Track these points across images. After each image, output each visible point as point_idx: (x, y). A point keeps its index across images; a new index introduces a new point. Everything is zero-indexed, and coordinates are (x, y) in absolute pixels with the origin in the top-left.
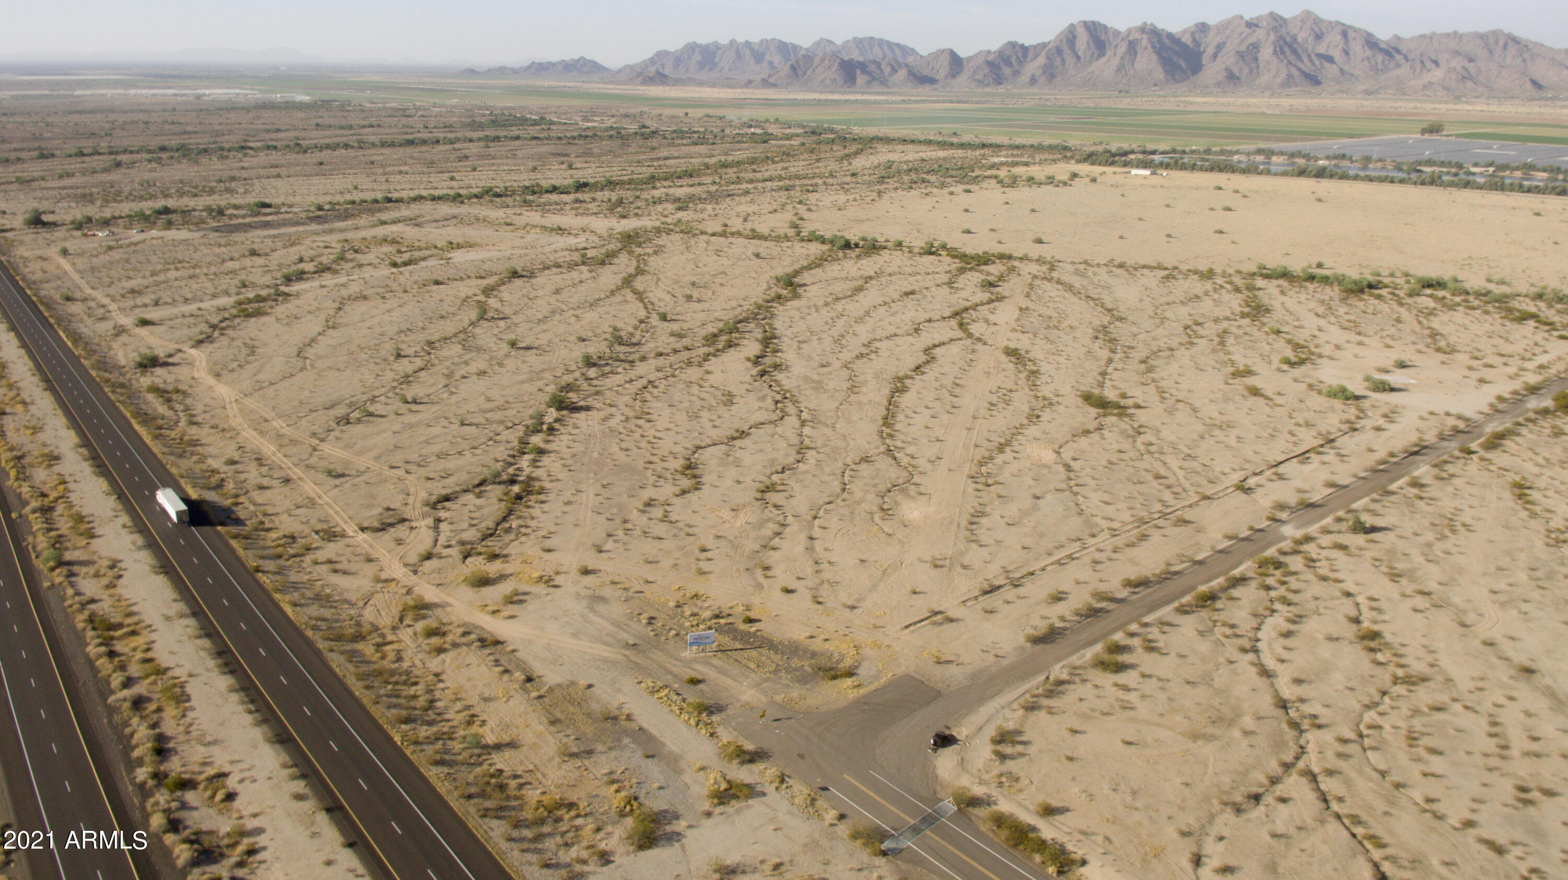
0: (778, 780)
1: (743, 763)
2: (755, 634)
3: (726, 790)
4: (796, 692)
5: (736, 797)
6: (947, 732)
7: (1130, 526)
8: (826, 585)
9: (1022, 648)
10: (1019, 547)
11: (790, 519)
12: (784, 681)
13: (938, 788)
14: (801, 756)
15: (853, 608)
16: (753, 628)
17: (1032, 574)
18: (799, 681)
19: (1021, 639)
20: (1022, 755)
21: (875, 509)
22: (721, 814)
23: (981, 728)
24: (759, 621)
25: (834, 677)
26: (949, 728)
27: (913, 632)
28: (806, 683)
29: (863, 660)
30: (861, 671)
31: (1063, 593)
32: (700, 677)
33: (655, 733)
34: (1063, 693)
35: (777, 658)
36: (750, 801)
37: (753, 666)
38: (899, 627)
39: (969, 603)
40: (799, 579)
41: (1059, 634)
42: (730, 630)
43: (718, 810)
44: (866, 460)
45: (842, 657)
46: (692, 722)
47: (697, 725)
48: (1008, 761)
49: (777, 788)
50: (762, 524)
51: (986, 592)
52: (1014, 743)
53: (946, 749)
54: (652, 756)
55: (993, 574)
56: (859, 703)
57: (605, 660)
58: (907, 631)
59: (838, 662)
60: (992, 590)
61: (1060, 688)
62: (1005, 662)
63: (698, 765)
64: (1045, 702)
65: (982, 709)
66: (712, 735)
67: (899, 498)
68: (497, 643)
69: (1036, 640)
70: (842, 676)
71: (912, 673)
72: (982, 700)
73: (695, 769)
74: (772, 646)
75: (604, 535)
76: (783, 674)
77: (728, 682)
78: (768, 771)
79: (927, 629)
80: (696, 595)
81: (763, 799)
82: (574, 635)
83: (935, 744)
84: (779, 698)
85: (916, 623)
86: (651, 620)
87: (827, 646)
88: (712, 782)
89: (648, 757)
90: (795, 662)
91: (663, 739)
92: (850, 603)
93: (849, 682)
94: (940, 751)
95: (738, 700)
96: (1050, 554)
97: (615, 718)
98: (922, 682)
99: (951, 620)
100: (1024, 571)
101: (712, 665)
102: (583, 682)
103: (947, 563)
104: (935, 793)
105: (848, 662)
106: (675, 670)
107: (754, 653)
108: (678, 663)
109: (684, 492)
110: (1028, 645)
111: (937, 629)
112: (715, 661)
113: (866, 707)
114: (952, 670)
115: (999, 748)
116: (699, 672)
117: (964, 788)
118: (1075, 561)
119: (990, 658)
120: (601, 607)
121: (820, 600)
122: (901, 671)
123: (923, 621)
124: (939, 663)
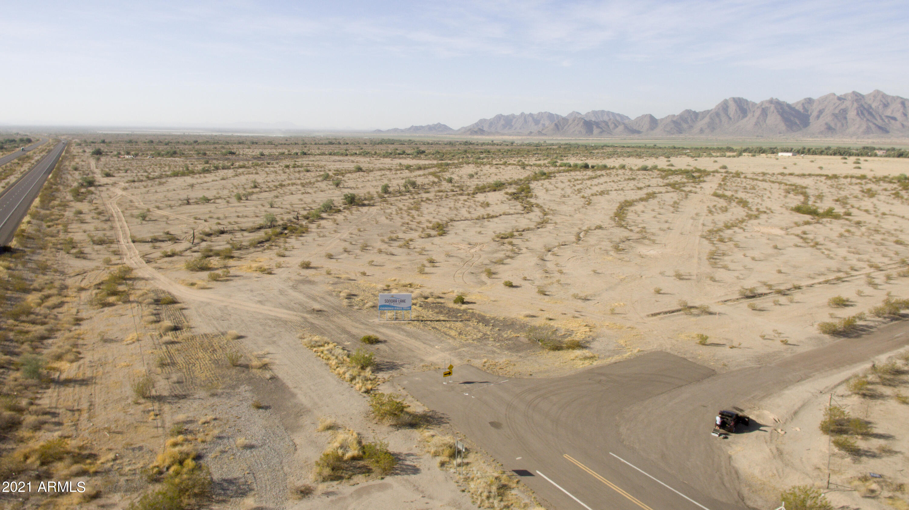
0: (447, 452)
1: (399, 426)
2: (465, 311)
3: (354, 458)
4: (504, 358)
5: (367, 471)
6: (740, 414)
8: (555, 285)
9: (819, 339)
10: (774, 272)
12: (489, 348)
14: (495, 425)
15: (586, 299)
16: (464, 306)
17: (799, 288)
18: (509, 349)
19: (814, 331)
20: (890, 452)
22: (328, 494)
23: (796, 413)
24: (475, 303)
25: (558, 348)
26: (741, 410)
27: (662, 318)
28: (518, 351)
29: (598, 336)
30: (596, 345)
31: (847, 301)
32: (381, 338)
33: (290, 384)
35: (487, 330)
36: (389, 479)
37: (453, 333)
38: (643, 315)
39: (729, 303)
40: (525, 279)
41: (864, 330)
42: (439, 307)
43: (322, 487)
44: (600, 227)
45: (570, 333)
46: (347, 376)
47: (353, 379)
48: (864, 459)
49: (443, 464)
50: (496, 251)
51: (748, 297)
52: (867, 435)
54: (266, 408)
55: (750, 283)
56: (590, 372)
58: (654, 318)
59: (564, 336)
60: (751, 295)
62: (800, 350)
63: (329, 421)
64: (887, 391)
65: (787, 392)
66: (367, 392)
67: (633, 245)
68: (173, 302)
69: (835, 332)
70: (569, 348)
71: (669, 351)
72: (784, 384)
73: (320, 427)
74: (483, 320)
75: (342, 250)
76: (491, 342)
77: (418, 344)
78: (435, 440)
79: (681, 319)
80: (410, 284)
81: (413, 477)
83: (723, 425)
84: (477, 363)
85: (666, 313)
86: (350, 296)
87: (552, 323)
88: (337, 444)
89: (259, 407)
90: (508, 334)
91: (296, 391)
92: (582, 295)
93: (578, 352)
95: (422, 360)
97: (247, 367)
98: (685, 359)
99: (711, 313)
101: (403, 330)
102: (235, 332)
103: (694, 277)
105: (578, 337)
106: (354, 331)
107: (459, 324)
108: (362, 326)
109: (429, 236)
110: (827, 336)
111: (693, 319)
112: (408, 328)
113: (603, 378)
114: (726, 351)
115: (843, 437)
116: (384, 334)
119: (777, 346)
120: (305, 288)
121: (547, 293)
122: (653, 346)
123: (673, 312)
124: (704, 344)
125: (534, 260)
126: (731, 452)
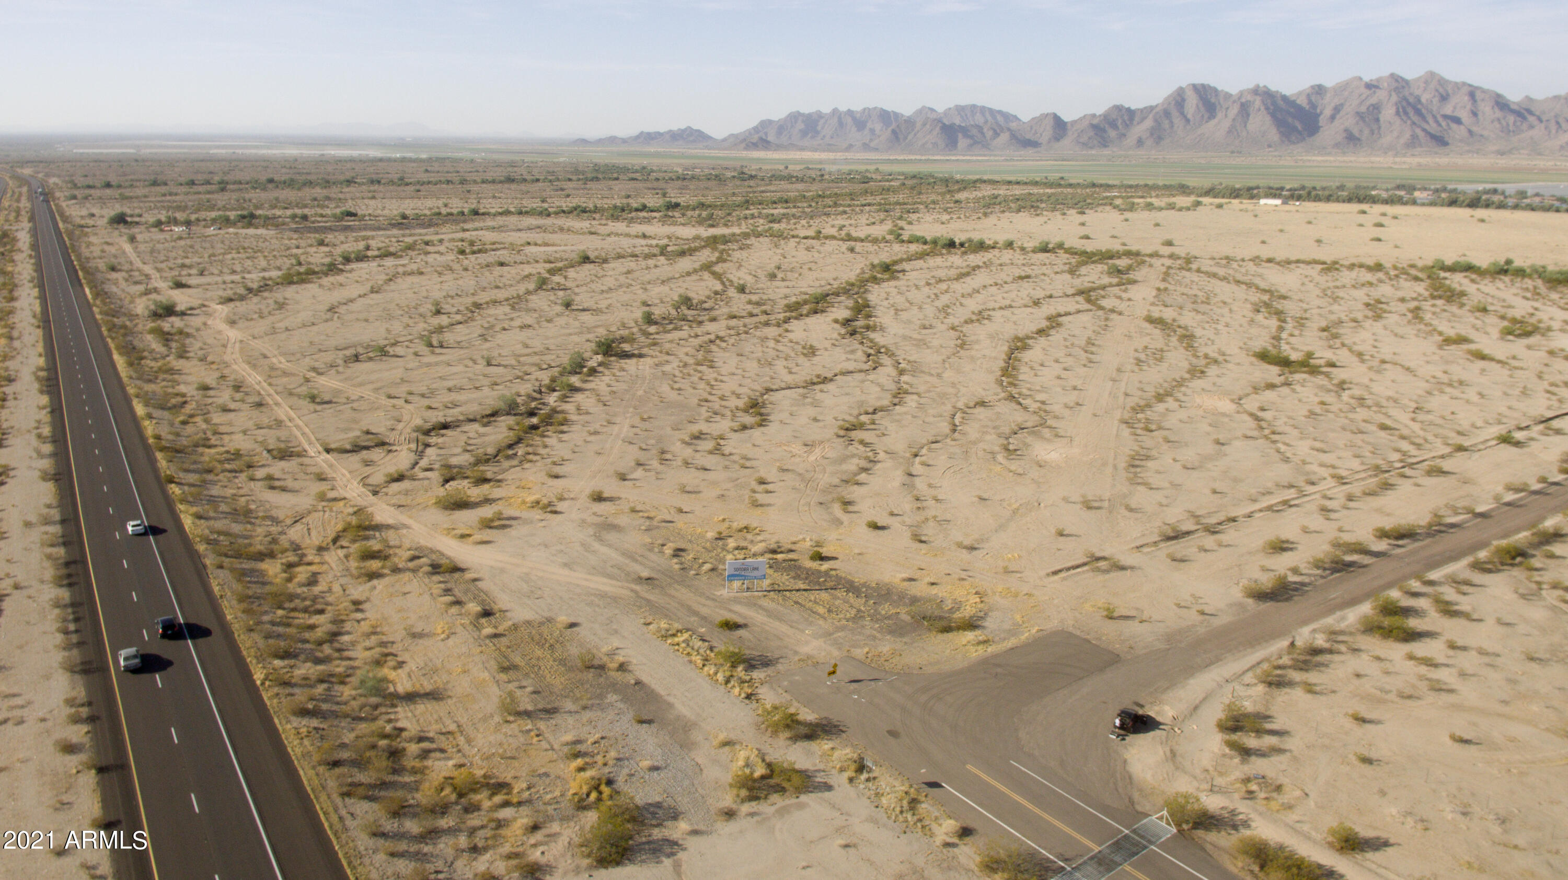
0: (853, 767)
1: (795, 738)
2: (826, 573)
3: (763, 777)
4: (886, 646)
5: (780, 789)
6: (1141, 712)
7: (1363, 475)
8: (931, 523)
9: (1241, 605)
10: (1207, 491)
11: (882, 455)
12: (868, 631)
13: (1136, 796)
14: (893, 734)
15: (972, 548)
16: (825, 566)
17: (1234, 520)
18: (891, 632)
19: (1237, 594)
20: (1279, 751)
21: (997, 449)
22: (752, 815)
23: (1196, 708)
24: (835, 558)
25: (947, 629)
26: (1142, 706)
27: (1064, 579)
28: (902, 635)
29: (990, 609)
30: (989, 623)
31: (1287, 542)
32: (740, 621)
33: (660, 690)
34: (1327, 666)
35: (859, 603)
36: (803, 798)
37: (821, 610)
38: (1043, 573)
39: (1145, 550)
40: (892, 514)
41: (1296, 590)
42: (793, 567)
43: (746, 808)
44: (982, 404)
45: (958, 605)
46: (720, 677)
47: (727, 682)
48: (1253, 758)
49: (851, 780)
50: (844, 459)
51: (1169, 538)
52: (1260, 732)
53: (1141, 736)
54: (649, 722)
55: (1175, 515)
56: (986, 663)
57: (603, 595)
58: (1056, 577)
59: (952, 611)
60: (1176, 536)
61: (1319, 658)
62: (1217, 622)
63: (722, 737)
64: (1296, 676)
65: (1192, 681)
66: (748, 697)
67: (1029, 440)
68: (456, 569)
69: (1262, 596)
70: (959, 628)
71: (1071, 629)
72: (1190, 670)
73: (716, 743)
74: (852, 588)
75: (633, 464)
76: (867, 622)
77: (783, 628)
78: (837, 754)
79: (1086, 577)
80: (746, 528)
81: (827, 795)
82: (566, 565)
83: (1122, 727)
84: (859, 653)
85: (1068, 569)
86: (678, 552)
87: (934, 590)
88: (741, 763)
89: (641, 722)
90: (886, 609)
91: (671, 699)
92: (967, 542)
93: (970, 636)
94: (1131, 738)
95: (796, 653)
96: (1255, 501)
97: (602, 667)
98: (1088, 641)
99: (1123, 568)
100: (1221, 517)
101: (761, 607)
102: (563, 619)
103: (1106, 504)
104: (1132, 803)
105: (968, 611)
106: (704, 611)
107: (824, 595)
108: (709, 603)
109: (744, 428)
110: (1250, 601)
111: (1101, 578)
112: (765, 603)
113: (999, 670)
114: (1133, 628)
115: (1235, 737)
116: (740, 615)
117: (1186, 797)
118: (1294, 509)
119: (1192, 617)
120: (611, 537)
121: (923, 538)
122: (1052, 625)
123: (1078, 567)
124: (1111, 618)
125: (898, 476)
126: (1127, 756)
